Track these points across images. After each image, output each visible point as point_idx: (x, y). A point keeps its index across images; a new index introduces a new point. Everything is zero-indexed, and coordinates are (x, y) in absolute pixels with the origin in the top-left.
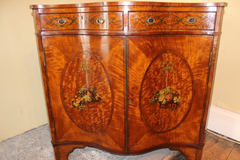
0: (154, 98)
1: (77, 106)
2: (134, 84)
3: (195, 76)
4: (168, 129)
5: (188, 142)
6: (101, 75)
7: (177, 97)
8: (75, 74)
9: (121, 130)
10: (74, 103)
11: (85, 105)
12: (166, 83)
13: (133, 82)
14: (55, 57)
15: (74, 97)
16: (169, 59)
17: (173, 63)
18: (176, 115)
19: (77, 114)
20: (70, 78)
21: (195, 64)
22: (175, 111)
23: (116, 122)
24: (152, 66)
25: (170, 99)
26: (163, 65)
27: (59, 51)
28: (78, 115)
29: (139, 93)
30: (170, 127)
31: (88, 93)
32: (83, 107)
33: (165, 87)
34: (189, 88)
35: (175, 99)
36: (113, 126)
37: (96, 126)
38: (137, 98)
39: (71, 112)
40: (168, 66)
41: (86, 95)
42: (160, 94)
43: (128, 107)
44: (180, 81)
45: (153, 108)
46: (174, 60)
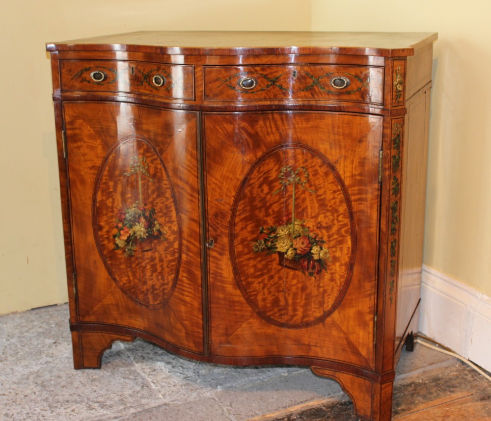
0: (263, 242)
1: (122, 246)
2: (217, 206)
3: (356, 203)
4: (305, 320)
5: (353, 362)
6: (162, 184)
7: (318, 246)
8: (120, 180)
9: (196, 304)
10: (117, 239)
11: (135, 245)
12: (291, 213)
13: (216, 203)
14: (85, 142)
15: (117, 227)
16: (296, 161)
17: (304, 170)
18: (321, 290)
19: (121, 264)
20: (111, 187)
21: (353, 176)
22: (318, 278)
23: (186, 285)
24: (255, 172)
25: (304, 250)
26: (282, 174)
27: (93, 132)
28: (123, 266)
29: (228, 225)
30: (308, 316)
31: (142, 219)
32: (132, 248)
33: (289, 221)
34: (344, 229)
35: (315, 250)
36: (181, 294)
37: (155, 292)
38: (224, 236)
39: (111, 258)
40: (294, 176)
41: (139, 223)
42: (278, 235)
43: (208, 253)
44: (324, 210)
45: (263, 265)
46: (307, 163)
